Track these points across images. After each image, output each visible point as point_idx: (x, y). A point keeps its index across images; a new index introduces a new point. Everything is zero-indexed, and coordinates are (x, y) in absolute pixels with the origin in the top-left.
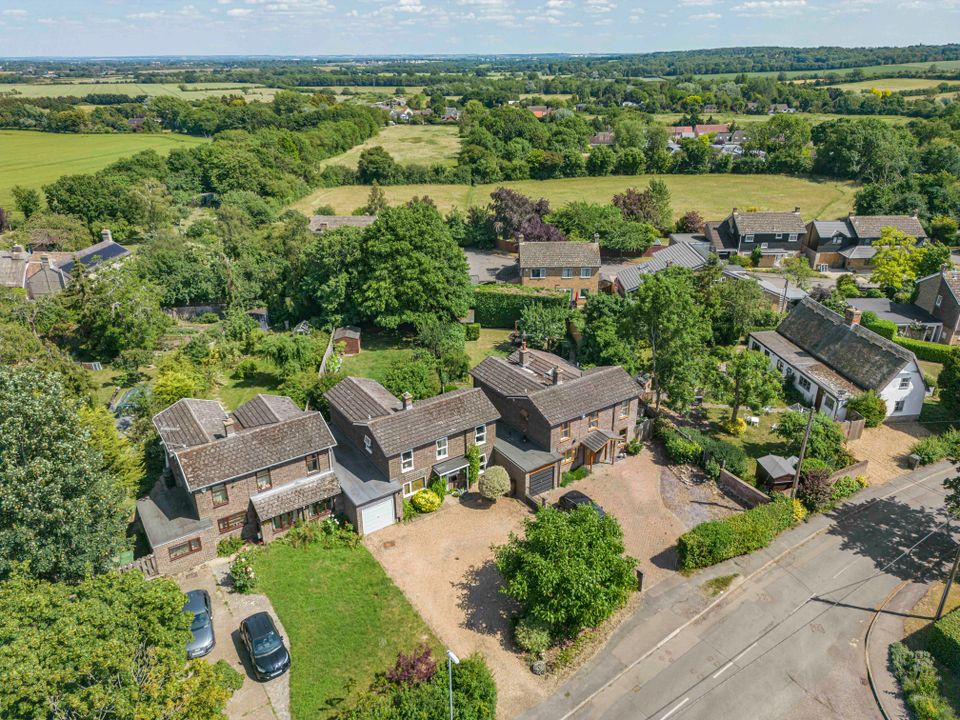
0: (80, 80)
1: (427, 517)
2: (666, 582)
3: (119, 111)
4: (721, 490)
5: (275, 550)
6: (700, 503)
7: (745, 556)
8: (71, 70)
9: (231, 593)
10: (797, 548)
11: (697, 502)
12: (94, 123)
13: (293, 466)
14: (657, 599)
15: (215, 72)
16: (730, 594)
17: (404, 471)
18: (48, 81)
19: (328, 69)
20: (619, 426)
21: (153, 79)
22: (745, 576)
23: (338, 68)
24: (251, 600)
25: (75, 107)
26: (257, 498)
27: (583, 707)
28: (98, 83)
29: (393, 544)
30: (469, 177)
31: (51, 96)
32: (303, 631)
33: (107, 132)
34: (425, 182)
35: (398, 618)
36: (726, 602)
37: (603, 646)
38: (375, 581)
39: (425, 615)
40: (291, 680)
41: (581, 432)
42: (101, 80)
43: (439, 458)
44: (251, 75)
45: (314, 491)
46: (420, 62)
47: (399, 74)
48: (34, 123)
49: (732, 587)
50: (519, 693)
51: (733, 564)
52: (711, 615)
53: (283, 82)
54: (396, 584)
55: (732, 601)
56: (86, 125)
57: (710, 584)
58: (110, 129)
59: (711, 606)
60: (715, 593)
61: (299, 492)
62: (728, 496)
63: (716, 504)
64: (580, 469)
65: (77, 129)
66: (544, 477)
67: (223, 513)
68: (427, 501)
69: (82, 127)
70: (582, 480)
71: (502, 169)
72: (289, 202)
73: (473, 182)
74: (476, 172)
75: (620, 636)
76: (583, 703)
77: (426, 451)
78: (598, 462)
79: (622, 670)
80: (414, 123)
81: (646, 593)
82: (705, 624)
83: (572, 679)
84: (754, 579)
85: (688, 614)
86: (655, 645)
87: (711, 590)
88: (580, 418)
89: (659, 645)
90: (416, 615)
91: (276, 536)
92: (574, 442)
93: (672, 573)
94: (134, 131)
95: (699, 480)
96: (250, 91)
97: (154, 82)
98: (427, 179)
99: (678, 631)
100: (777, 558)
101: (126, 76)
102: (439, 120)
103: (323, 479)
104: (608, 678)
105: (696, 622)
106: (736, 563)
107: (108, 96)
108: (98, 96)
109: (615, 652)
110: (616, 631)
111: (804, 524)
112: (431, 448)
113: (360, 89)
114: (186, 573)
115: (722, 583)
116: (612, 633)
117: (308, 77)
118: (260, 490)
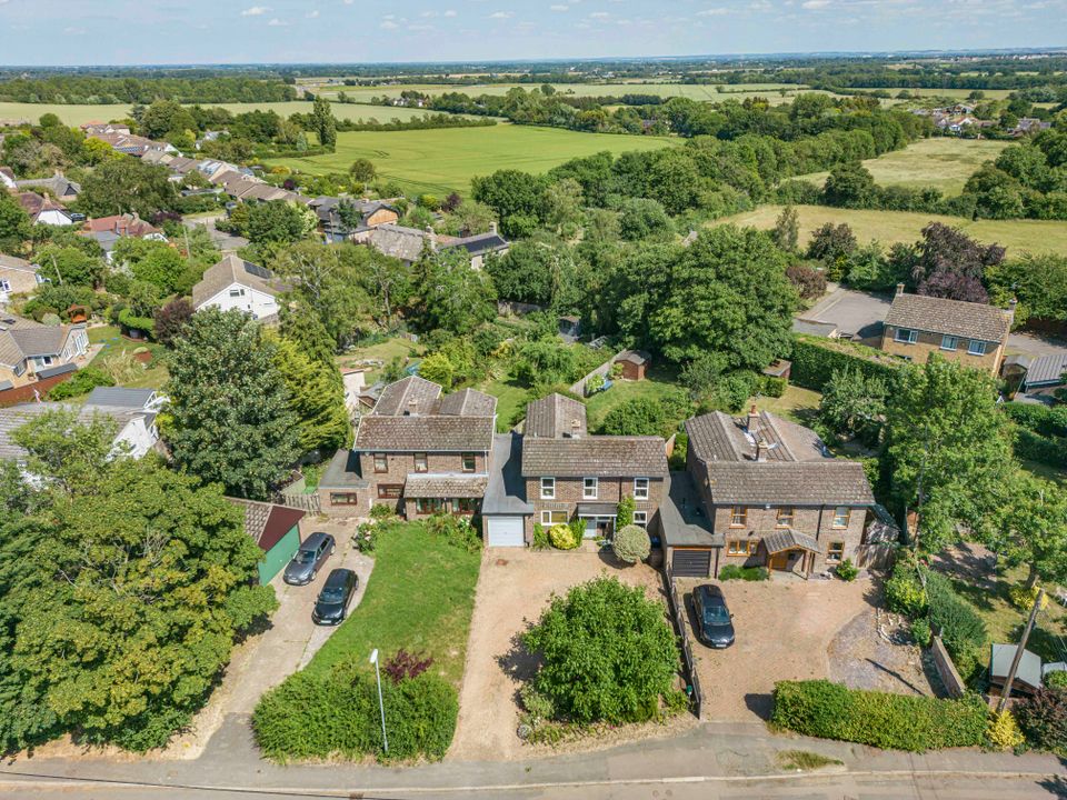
0: (630, 81)
1: (556, 553)
2: (740, 726)
3: (640, 112)
4: (924, 663)
5: (412, 528)
6: (877, 666)
7: (874, 749)
8: (629, 70)
9: (355, 548)
10: (966, 777)
11: (873, 663)
12: (611, 123)
13: (449, 458)
14: (711, 736)
15: (765, 72)
16: (808, 777)
17: (543, 497)
18: (604, 81)
19: (897, 67)
20: (828, 537)
21: (698, 79)
22: (851, 769)
23: (910, 67)
24: (362, 560)
25: (603, 108)
26: (413, 477)
27: (532, 788)
28: (645, 83)
29: (505, 563)
30: (972, 208)
31: (593, 96)
32: (375, 601)
33: (619, 133)
34: (907, 209)
35: (450, 626)
36: (795, 782)
37: (606, 747)
38: (462, 587)
39: (473, 635)
40: (334, 634)
41: (763, 525)
42: (648, 81)
43: (585, 497)
44: (798, 75)
45: (461, 488)
46: (1034, 57)
47: (992, 73)
48: (564, 120)
49: (817, 772)
50: (488, 743)
51: (849, 751)
52: (759, 787)
53: (833, 83)
54: (476, 598)
55: (804, 786)
56: (603, 125)
57: (792, 755)
58: (622, 130)
59: (770, 777)
60: (791, 767)
61: (447, 484)
62: (927, 676)
63: (898, 676)
64: (757, 569)
65: (594, 128)
66: (695, 559)
67: (383, 479)
68: (560, 536)
69: (600, 126)
70: (752, 582)
71: (1026, 202)
72: (715, 217)
73: (975, 216)
74: (984, 202)
75: (632, 749)
76: (535, 785)
77: (572, 485)
78: (790, 571)
79: (601, 779)
80: (965, 136)
81: (705, 725)
82: (745, 791)
83: (545, 759)
84: (860, 779)
85: (732, 770)
86: (662, 777)
87: (788, 762)
88: (763, 507)
89: (665, 780)
90: (466, 632)
91: (419, 516)
92: (751, 533)
93: (757, 720)
94: (644, 133)
95: (903, 638)
96: (789, 93)
97: (697, 83)
98: (911, 205)
99: (702, 779)
100: (918, 773)
101: (674, 76)
102: (1002, 134)
103: (475, 480)
104: (580, 778)
105: (736, 783)
106: (853, 751)
107: (642, 96)
108: (633, 97)
109: (610, 759)
110: (633, 741)
111: (1011, 756)
112: (576, 484)
113: (923, 92)
114: (341, 520)
115: (810, 761)
116: (626, 741)
117: (865, 77)
118: (418, 471)
